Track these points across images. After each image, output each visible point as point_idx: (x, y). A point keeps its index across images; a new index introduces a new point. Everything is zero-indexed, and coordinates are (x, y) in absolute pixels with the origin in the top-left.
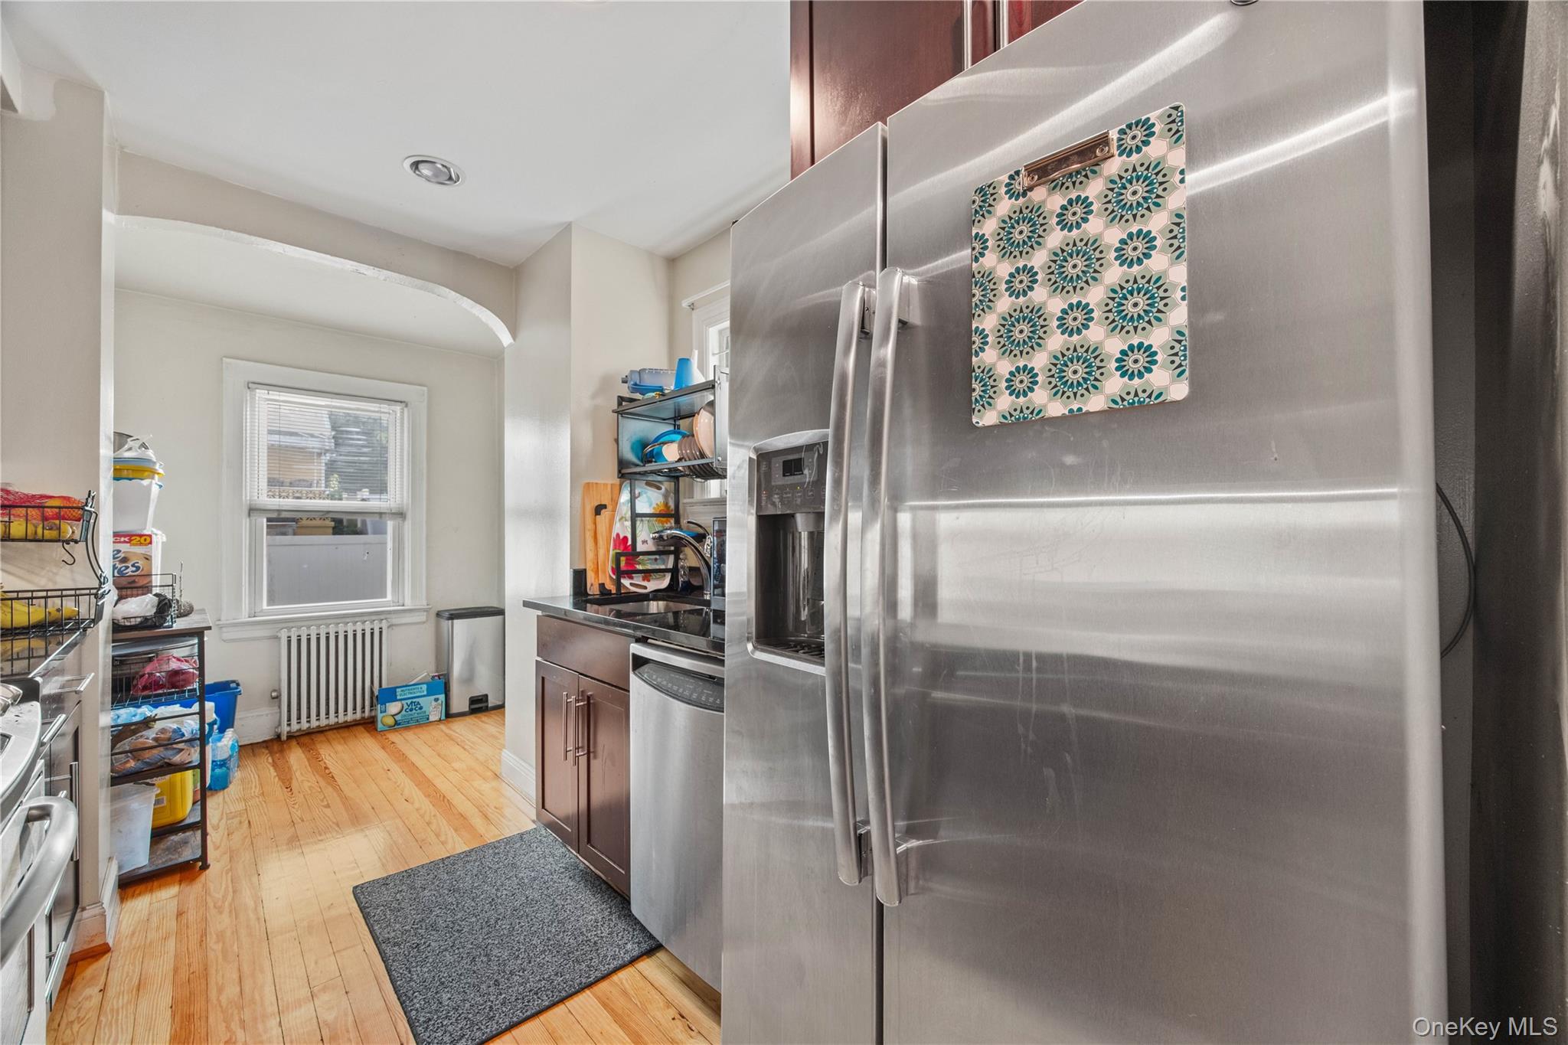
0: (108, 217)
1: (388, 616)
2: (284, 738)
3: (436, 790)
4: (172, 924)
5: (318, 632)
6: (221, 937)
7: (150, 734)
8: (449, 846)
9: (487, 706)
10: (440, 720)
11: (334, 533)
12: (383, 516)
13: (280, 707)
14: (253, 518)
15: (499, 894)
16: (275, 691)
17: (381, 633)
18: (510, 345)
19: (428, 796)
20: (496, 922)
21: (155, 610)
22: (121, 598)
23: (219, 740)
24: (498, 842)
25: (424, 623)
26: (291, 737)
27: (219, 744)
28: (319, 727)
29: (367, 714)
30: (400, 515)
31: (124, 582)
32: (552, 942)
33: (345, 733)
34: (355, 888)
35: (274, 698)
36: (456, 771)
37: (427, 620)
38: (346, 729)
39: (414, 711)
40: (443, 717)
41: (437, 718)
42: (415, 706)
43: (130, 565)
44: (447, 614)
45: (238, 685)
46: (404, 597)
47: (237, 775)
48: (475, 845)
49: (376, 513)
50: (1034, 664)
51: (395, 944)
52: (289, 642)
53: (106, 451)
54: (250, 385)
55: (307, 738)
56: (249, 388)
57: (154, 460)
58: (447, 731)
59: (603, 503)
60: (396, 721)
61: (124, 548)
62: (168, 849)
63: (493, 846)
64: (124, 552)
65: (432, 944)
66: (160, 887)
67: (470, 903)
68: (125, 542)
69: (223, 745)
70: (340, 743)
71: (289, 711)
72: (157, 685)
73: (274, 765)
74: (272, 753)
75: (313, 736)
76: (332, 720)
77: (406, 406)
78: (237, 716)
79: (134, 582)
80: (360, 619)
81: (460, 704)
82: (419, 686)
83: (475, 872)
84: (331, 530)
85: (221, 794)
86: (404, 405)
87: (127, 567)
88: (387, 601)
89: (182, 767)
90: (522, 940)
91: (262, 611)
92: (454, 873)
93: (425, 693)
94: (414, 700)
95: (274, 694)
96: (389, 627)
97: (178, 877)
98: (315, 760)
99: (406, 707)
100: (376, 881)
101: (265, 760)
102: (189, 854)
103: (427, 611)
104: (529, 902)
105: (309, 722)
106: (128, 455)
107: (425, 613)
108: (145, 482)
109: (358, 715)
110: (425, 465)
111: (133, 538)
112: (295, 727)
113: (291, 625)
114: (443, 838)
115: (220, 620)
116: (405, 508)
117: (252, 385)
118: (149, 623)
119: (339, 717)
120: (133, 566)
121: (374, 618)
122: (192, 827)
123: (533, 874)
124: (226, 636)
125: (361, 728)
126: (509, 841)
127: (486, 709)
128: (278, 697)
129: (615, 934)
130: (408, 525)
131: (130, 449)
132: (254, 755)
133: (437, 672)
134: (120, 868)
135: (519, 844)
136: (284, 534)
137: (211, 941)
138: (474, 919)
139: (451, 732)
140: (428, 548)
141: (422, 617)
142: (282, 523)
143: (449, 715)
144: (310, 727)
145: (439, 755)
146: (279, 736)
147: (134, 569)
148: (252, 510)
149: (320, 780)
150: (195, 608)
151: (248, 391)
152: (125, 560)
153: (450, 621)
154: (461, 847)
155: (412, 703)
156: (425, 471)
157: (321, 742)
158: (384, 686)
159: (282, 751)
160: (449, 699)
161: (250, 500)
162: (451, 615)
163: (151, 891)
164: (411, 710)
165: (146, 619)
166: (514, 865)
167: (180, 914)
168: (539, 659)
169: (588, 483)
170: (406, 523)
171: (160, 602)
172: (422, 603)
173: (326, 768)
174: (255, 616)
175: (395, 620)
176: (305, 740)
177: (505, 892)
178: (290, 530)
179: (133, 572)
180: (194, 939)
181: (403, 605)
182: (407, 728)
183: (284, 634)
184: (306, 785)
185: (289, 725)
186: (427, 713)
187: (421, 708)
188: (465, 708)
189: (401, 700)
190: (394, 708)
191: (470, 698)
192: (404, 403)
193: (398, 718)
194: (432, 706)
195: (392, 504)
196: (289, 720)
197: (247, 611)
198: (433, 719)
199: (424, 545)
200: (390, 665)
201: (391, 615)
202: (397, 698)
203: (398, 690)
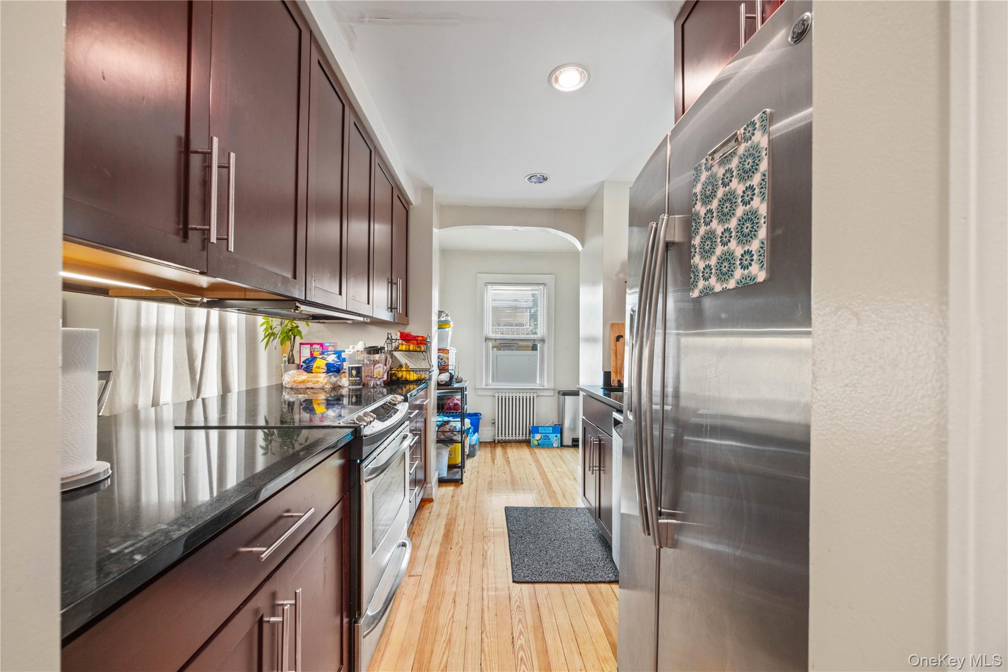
0: (435, 231)
1: (537, 391)
2: (496, 442)
3: (547, 478)
4: (450, 499)
5: (509, 396)
6: (462, 509)
7: (448, 427)
8: (545, 503)
9: (578, 444)
10: (558, 447)
11: (532, 350)
13: (495, 428)
14: (486, 343)
15: (559, 530)
16: (493, 420)
17: (533, 399)
18: (582, 250)
19: (543, 479)
20: (554, 541)
21: (449, 379)
22: (440, 373)
23: (472, 436)
24: (566, 508)
25: (553, 396)
26: (499, 442)
27: (472, 438)
28: (509, 439)
29: (527, 438)
30: (543, 341)
31: (441, 367)
32: (575, 558)
33: (518, 445)
34: (506, 507)
36: (558, 472)
37: (554, 394)
38: (519, 443)
40: (559, 446)
41: (556, 446)
42: (546, 437)
44: (561, 393)
45: (481, 415)
46: (544, 382)
47: (478, 453)
48: (555, 506)
49: (532, 340)
50: (708, 428)
51: (514, 533)
52: (498, 398)
53: (435, 318)
55: (504, 443)
57: (450, 320)
58: (560, 453)
59: (621, 335)
61: (441, 354)
62: (453, 473)
63: (563, 509)
64: (440, 356)
65: (527, 539)
66: (449, 486)
67: (546, 528)
68: (441, 352)
69: (473, 439)
70: (515, 448)
71: (498, 430)
72: (450, 408)
73: (491, 452)
74: (491, 447)
75: (507, 443)
76: (514, 438)
77: (545, 286)
78: (480, 429)
79: (444, 368)
80: (525, 391)
81: (567, 441)
82: (549, 428)
83: (552, 517)
84: (531, 348)
85: (472, 458)
86: (544, 285)
87: (441, 362)
88: (537, 385)
89: (456, 442)
90: (562, 552)
91: (489, 384)
92: (544, 514)
93: (551, 432)
94: (546, 434)
95: (493, 421)
96: (537, 396)
97: (454, 484)
98: (505, 453)
99: (543, 437)
100: (514, 507)
101: (488, 450)
102: (458, 477)
103: (554, 390)
104: (571, 538)
105: (505, 436)
106: (443, 319)
107: (553, 391)
108: (447, 329)
109: (524, 438)
110: (553, 315)
111: (443, 351)
112: (500, 438)
113: (499, 391)
114: (543, 499)
115: (471, 386)
116: (544, 336)
117: (487, 284)
118: (447, 384)
119: (517, 436)
120: (443, 361)
121: (531, 391)
122: (459, 467)
123: (576, 527)
124: (478, 393)
125: (525, 444)
126: (570, 509)
128: (494, 423)
129: (606, 567)
130: (546, 345)
131: (443, 317)
132: (485, 447)
133: (558, 422)
134: (439, 475)
135: (574, 512)
136: (512, 350)
137: (459, 509)
138: (545, 536)
139: (562, 454)
140: (555, 357)
141: (551, 393)
142: (505, 345)
143: (562, 446)
144: (505, 439)
145: (553, 463)
146: (494, 441)
147: (444, 363)
148: (487, 339)
149: (505, 462)
150: (463, 380)
151: (486, 286)
152: (442, 359)
153: (563, 396)
154: (550, 505)
157: (509, 447)
158: (535, 425)
159: (495, 447)
160: (563, 437)
161: (486, 335)
162: (564, 393)
163: (446, 486)
164: (545, 439)
165: (446, 382)
166: (569, 520)
167: (453, 497)
168: (584, 418)
169: (613, 324)
171: (451, 376)
172: (552, 386)
173: (508, 458)
174: (486, 386)
175: (540, 393)
176: (504, 444)
177: (562, 530)
178: (515, 349)
180: (455, 506)
181: (544, 386)
182: (543, 448)
183: (496, 395)
184: (499, 463)
185: (498, 436)
186: (552, 442)
187: (549, 439)
188: (570, 444)
189: (541, 433)
190: (538, 436)
191: (573, 439)
192: (544, 284)
193: (539, 442)
194: (554, 439)
195: (539, 336)
196: (498, 434)
197: (484, 384)
198: (555, 445)
199: (553, 356)
200: (537, 415)
201: (539, 391)
202: (540, 432)
203: (540, 428)
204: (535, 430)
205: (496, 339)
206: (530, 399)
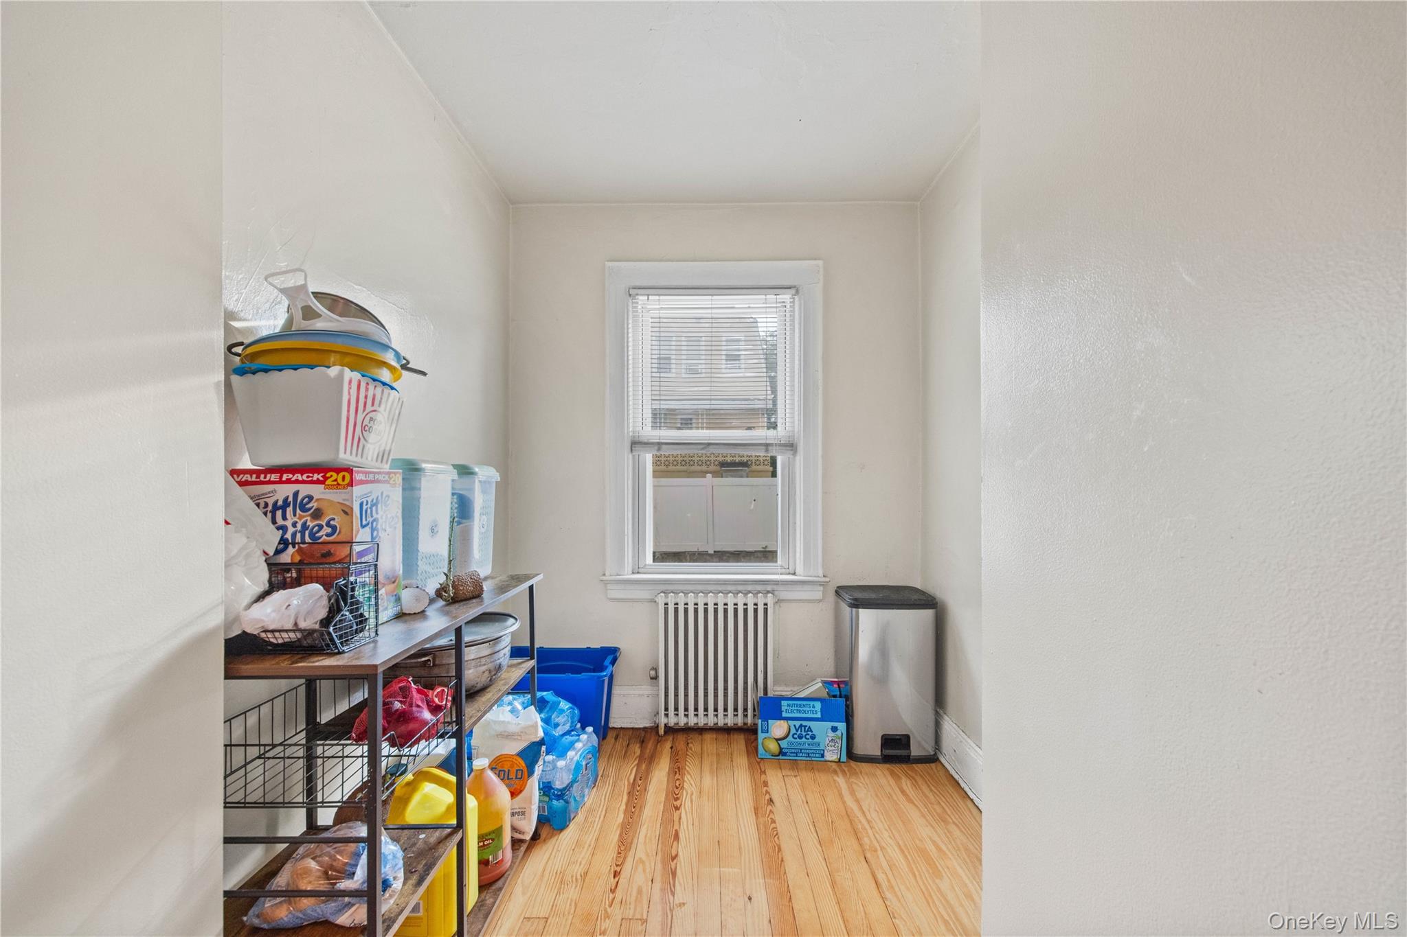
1: (775, 587)
2: (662, 731)
5: (696, 601)
9: (909, 756)
10: (841, 762)
12: (770, 448)
13: (658, 690)
14: (635, 453)
16: (652, 669)
17: (766, 610)
21: (322, 617)
25: (820, 601)
26: (669, 730)
29: (750, 720)
30: (791, 446)
33: (722, 742)
35: (652, 678)
37: (825, 598)
39: (804, 740)
40: (844, 758)
41: (836, 760)
42: (804, 732)
43: (324, 524)
44: (845, 596)
45: (617, 653)
46: (795, 564)
49: (763, 445)
52: (666, 610)
54: (632, 292)
55: (686, 734)
56: (630, 295)
60: (781, 749)
64: (317, 500)
68: (318, 482)
71: (667, 698)
73: (634, 785)
74: (642, 757)
75: (693, 735)
76: (711, 721)
77: (797, 292)
80: (743, 588)
81: (869, 744)
82: (811, 703)
84: (770, 474)
86: (793, 291)
87: (321, 527)
91: (644, 568)
93: (819, 715)
94: (804, 723)
95: (653, 673)
96: (776, 604)
99: (793, 731)
103: (824, 584)
105: (686, 716)
107: (822, 588)
109: (740, 721)
110: (820, 375)
111: (328, 475)
112: (672, 721)
113: (669, 588)
115: (604, 575)
116: (796, 435)
117: (633, 291)
119: (719, 715)
120: (328, 524)
121: (759, 588)
124: (612, 594)
125: (741, 739)
127: (906, 760)
128: (655, 678)
130: (799, 459)
132: (625, 754)
133: (837, 674)
139: (853, 784)
140: (824, 492)
141: (817, 593)
143: (853, 758)
144: (687, 723)
146: (656, 728)
147: (329, 530)
148: (636, 444)
151: (629, 298)
153: (854, 609)
155: (801, 726)
156: (820, 383)
157: (694, 755)
159: (652, 757)
160: (853, 730)
161: (634, 432)
162: (856, 600)
164: (800, 737)
165: (299, 635)
170: (798, 458)
172: (818, 574)
174: (638, 573)
175: (784, 595)
176: (681, 740)
179: (327, 535)
181: (794, 574)
182: (794, 765)
183: (661, 599)
185: (667, 715)
186: (822, 747)
187: (813, 737)
188: (876, 751)
189: (787, 719)
190: (778, 728)
191: (883, 736)
192: (794, 289)
193: (784, 744)
194: (828, 737)
195: (781, 432)
196: (666, 709)
197: (628, 567)
198: (831, 756)
199: (820, 490)
200: (777, 656)
201: (781, 588)
202: (784, 715)
203: (784, 703)
204: (770, 707)
205: (660, 444)
206: (756, 611)
